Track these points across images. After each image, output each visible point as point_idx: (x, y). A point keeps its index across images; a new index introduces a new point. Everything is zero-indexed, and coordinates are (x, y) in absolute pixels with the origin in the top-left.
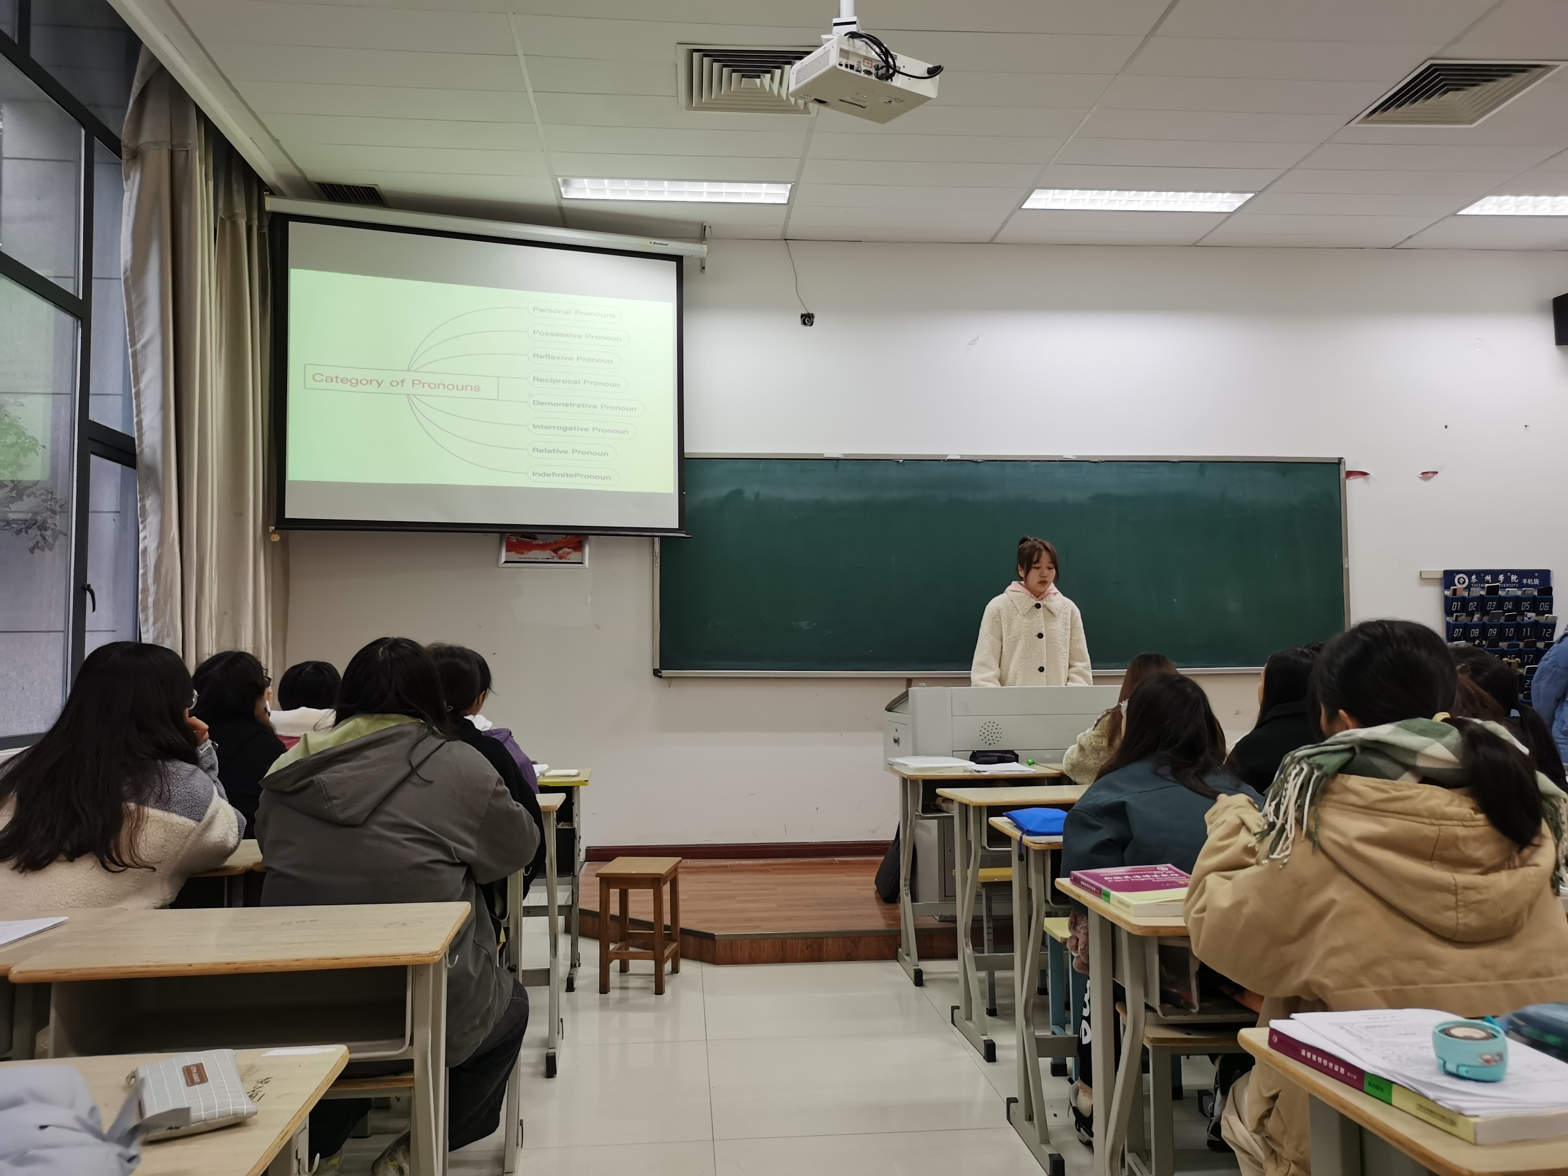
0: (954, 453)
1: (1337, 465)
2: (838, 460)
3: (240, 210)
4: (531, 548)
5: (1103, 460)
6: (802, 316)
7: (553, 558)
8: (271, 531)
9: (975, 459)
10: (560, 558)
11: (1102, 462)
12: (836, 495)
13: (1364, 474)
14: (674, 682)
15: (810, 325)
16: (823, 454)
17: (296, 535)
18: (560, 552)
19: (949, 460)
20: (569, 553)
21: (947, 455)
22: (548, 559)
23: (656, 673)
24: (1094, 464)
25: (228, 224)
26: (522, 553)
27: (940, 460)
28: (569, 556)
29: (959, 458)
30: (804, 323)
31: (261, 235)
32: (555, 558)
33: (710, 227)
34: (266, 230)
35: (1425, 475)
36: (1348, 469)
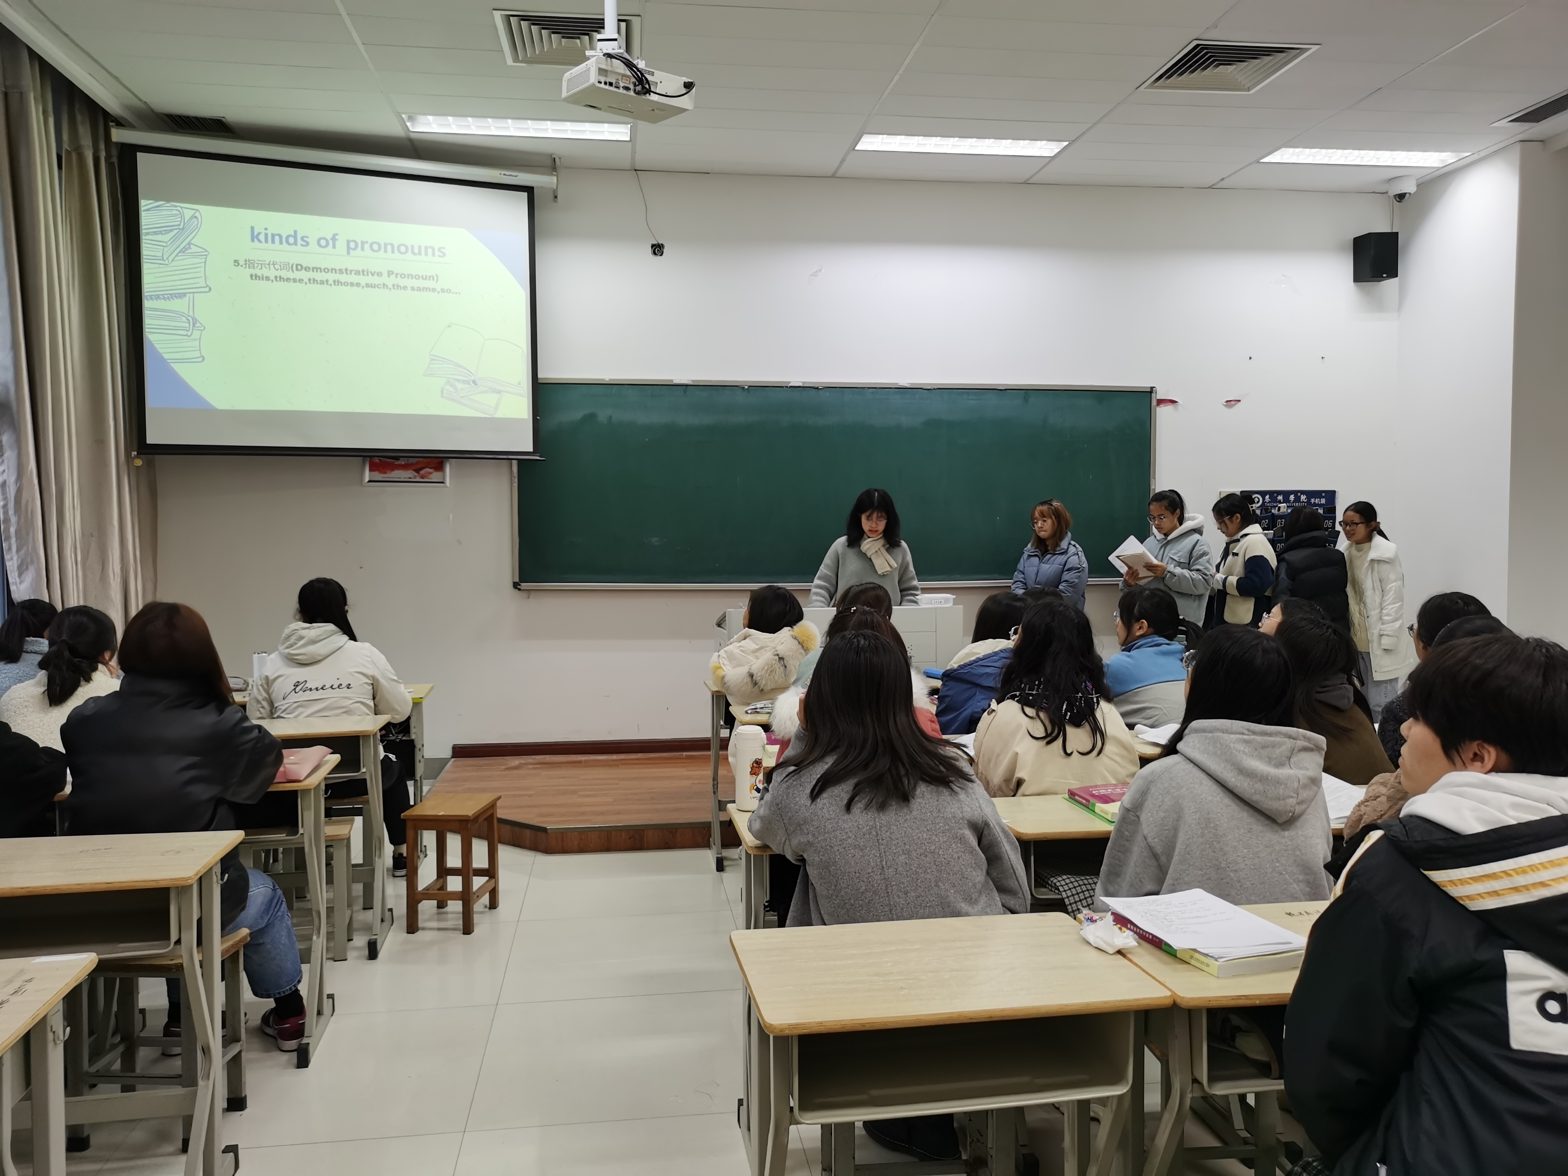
0: (796, 380)
1: (1149, 394)
2: (687, 385)
3: (86, 141)
4: (394, 468)
5: (936, 388)
6: (653, 246)
7: (415, 477)
8: (133, 456)
9: (816, 386)
10: (422, 478)
11: (934, 389)
12: (685, 419)
13: (1173, 402)
14: (533, 594)
15: (661, 255)
16: (672, 380)
17: (159, 459)
18: (422, 472)
19: (791, 387)
20: (431, 473)
21: (790, 382)
22: (410, 478)
23: (516, 585)
24: (926, 391)
25: (74, 156)
26: (385, 473)
27: (783, 387)
28: (431, 476)
29: (801, 384)
30: (655, 253)
31: (110, 165)
32: (418, 478)
33: (560, 158)
34: (115, 160)
35: (1229, 403)
36: (1158, 398)
